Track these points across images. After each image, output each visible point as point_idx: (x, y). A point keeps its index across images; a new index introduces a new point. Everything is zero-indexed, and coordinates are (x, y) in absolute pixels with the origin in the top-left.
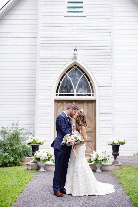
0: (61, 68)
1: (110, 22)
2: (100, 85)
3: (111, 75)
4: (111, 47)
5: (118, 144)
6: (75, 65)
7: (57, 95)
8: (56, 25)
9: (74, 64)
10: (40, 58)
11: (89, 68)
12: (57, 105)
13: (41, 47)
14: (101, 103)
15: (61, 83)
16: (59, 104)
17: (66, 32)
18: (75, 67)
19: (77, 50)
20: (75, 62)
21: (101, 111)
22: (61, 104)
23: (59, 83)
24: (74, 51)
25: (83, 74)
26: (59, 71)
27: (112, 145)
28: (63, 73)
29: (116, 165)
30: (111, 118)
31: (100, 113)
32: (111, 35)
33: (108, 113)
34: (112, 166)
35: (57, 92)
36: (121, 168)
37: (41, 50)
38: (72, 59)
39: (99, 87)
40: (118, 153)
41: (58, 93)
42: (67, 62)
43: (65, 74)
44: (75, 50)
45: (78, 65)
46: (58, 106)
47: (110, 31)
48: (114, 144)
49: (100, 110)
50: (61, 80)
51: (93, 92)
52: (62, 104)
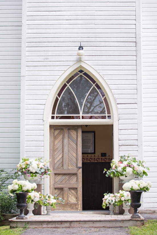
0: (60, 76)
1: (134, 3)
2: (119, 101)
3: (136, 85)
4: (136, 42)
5: (139, 190)
6: (81, 71)
7: (53, 118)
8: (50, 9)
9: (79, 70)
10: (27, 60)
11: (102, 76)
12: (54, 133)
13: (27, 43)
14: (121, 130)
15: (60, 99)
16: (57, 132)
17: (67, 20)
18: (81, 74)
19: (83, 47)
20: (81, 66)
21: (121, 142)
22: (59, 131)
23: (57, 100)
24: (79, 49)
25: (94, 85)
26: (55, 81)
27: (130, 191)
28: (62, 83)
29: (135, 220)
30: (137, 151)
31: (119, 146)
32: (135, 24)
33: (132, 144)
34: (131, 221)
35: (53, 113)
36: (143, 225)
37: (27, 49)
38: (76, 62)
39: (118, 105)
40: (139, 203)
41: (55, 115)
42: (69, 67)
43: (65, 85)
44: (81, 48)
45: (85, 71)
46: (55, 135)
47: (134, 17)
48: (133, 191)
49: (119, 140)
50: (59, 95)
51: (109, 112)
52: (62, 130)
